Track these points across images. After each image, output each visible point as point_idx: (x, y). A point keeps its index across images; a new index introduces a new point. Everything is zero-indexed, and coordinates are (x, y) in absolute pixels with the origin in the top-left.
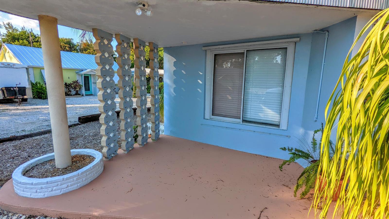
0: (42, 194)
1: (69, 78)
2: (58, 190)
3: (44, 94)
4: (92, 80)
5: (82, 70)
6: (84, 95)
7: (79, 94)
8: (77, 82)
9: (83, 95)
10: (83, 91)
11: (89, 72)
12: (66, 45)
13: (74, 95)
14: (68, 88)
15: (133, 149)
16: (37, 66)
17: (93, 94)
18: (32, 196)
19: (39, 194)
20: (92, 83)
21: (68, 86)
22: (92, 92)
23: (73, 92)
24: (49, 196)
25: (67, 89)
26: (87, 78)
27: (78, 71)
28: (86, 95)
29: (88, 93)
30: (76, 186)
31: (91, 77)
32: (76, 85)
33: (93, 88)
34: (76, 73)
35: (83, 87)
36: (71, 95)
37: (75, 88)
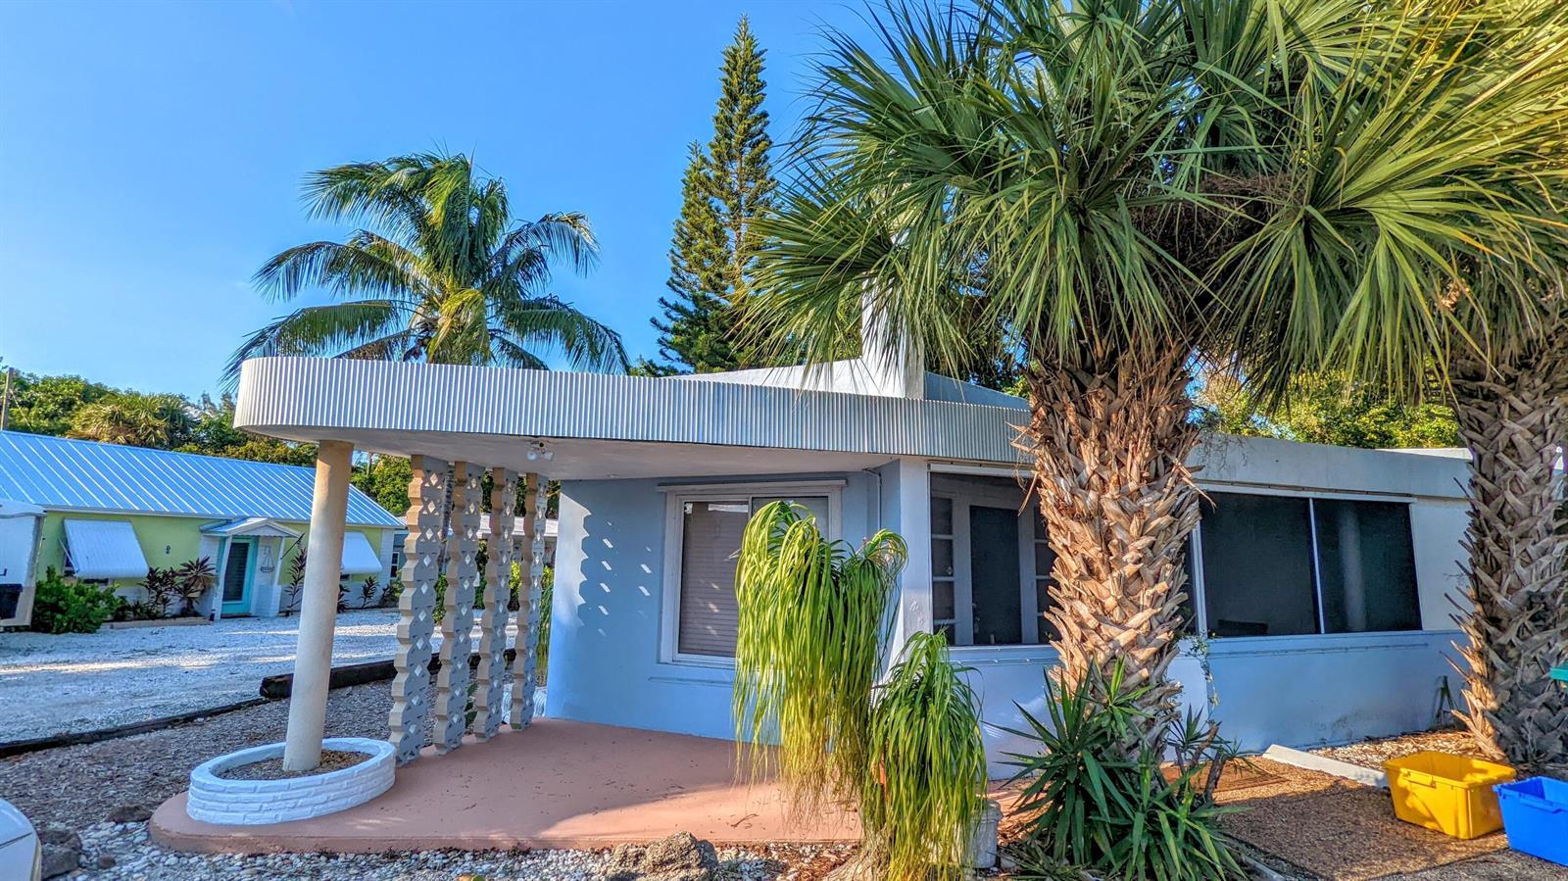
0: (271, 814)
1: (168, 548)
2: (307, 806)
3: (63, 612)
4: (257, 560)
5: (228, 522)
6: (217, 616)
7: (196, 615)
8: (201, 565)
9: (212, 618)
10: (217, 602)
11: (255, 527)
12: (157, 423)
13: (174, 617)
14: (156, 589)
15: (461, 746)
16: (54, 506)
17: (253, 612)
18: (247, 820)
19: (266, 814)
20: (258, 567)
21: (160, 580)
22: (249, 606)
23: (176, 603)
24: (286, 819)
25: (150, 592)
26: (240, 552)
27: (209, 527)
28: (223, 617)
29: (234, 607)
30: (344, 801)
31: (256, 546)
32: (196, 577)
33: (255, 590)
34: (202, 531)
35: (218, 584)
36: (163, 617)
37: (186, 589)
